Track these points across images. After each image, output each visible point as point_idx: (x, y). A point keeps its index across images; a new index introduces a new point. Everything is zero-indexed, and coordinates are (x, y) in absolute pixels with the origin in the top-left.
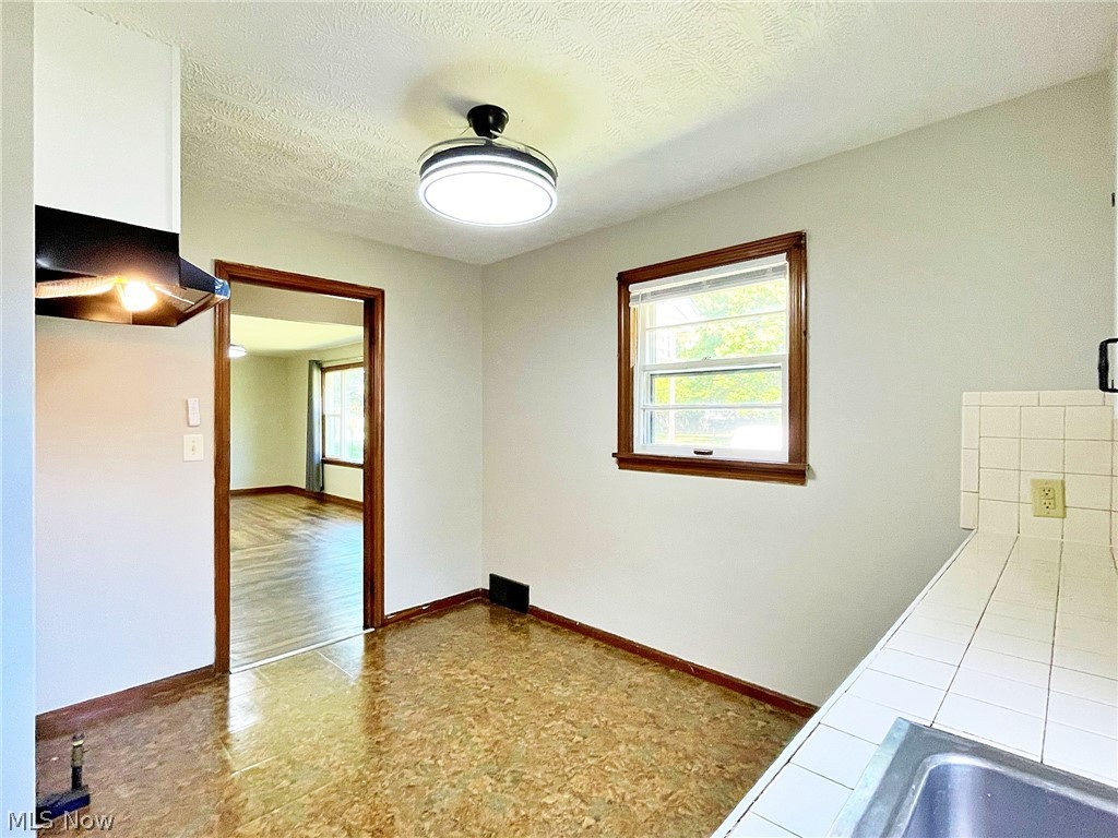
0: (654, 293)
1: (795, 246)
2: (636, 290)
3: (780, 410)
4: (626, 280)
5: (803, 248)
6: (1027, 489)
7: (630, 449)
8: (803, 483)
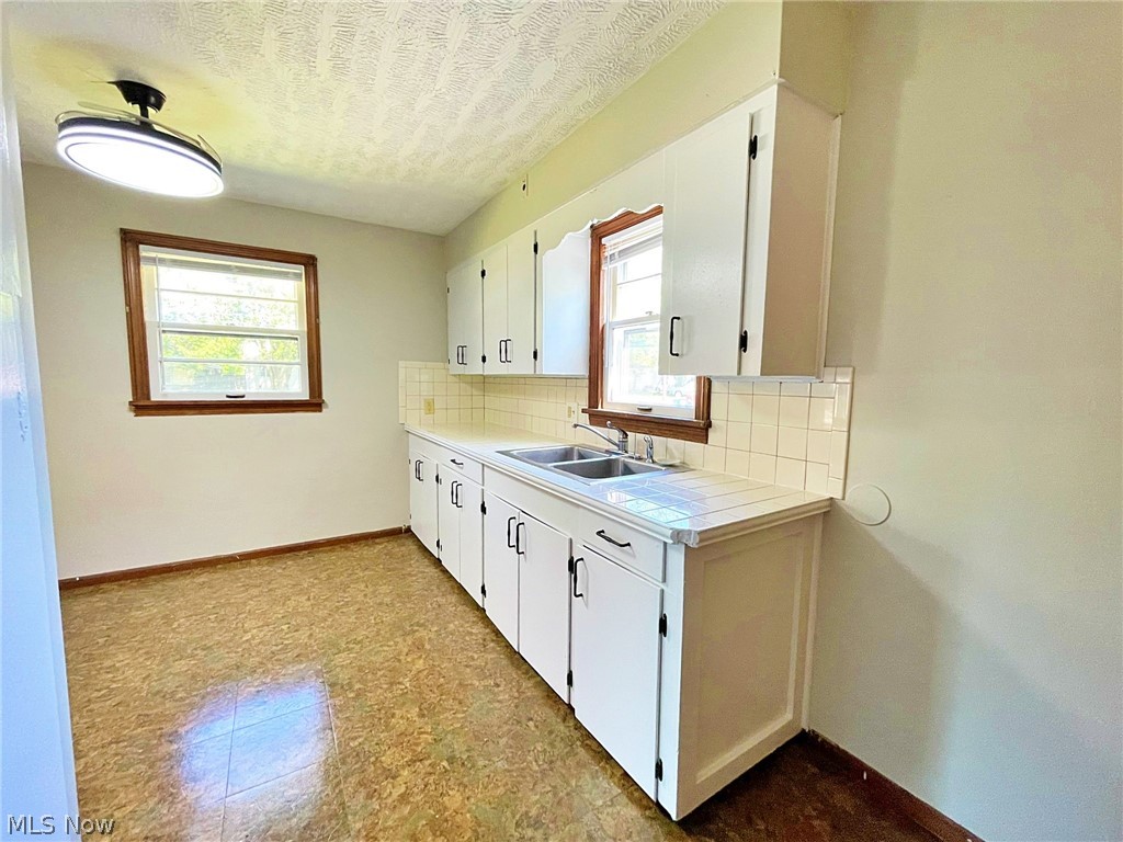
0: (175, 261)
1: (309, 263)
2: (148, 252)
4: (133, 238)
5: (315, 266)
6: (423, 403)
7: (149, 398)
8: (321, 411)
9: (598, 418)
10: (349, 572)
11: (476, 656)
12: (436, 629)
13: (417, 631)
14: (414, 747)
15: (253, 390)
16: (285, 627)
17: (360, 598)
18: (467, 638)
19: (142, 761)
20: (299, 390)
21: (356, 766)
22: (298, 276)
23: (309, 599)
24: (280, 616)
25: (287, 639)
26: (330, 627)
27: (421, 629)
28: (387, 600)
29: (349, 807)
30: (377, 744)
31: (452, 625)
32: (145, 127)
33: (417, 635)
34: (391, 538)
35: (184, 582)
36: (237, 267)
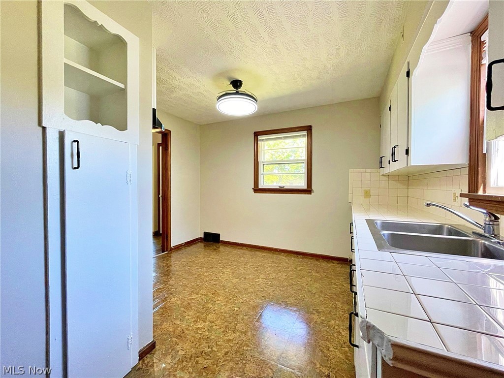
0: (266, 139)
1: (309, 129)
2: (260, 138)
3: (304, 174)
4: (257, 134)
5: (311, 130)
6: (363, 192)
7: (258, 187)
8: (311, 194)
9: (475, 200)
10: (310, 271)
11: (332, 349)
12: (324, 319)
13: (314, 314)
14: (261, 373)
15: (288, 185)
16: (269, 283)
17: (304, 285)
18: (335, 335)
19: (203, 305)
20: (303, 185)
21: (237, 359)
22: (304, 136)
23: (286, 276)
24: (272, 277)
25: (266, 288)
26: (283, 291)
27: (317, 314)
28: (314, 291)
29: (220, 374)
30: (251, 356)
31: (333, 322)
32: (237, 93)
33: (313, 316)
34: (341, 262)
35: (259, 254)
36: (284, 137)
